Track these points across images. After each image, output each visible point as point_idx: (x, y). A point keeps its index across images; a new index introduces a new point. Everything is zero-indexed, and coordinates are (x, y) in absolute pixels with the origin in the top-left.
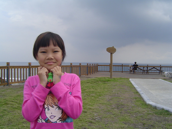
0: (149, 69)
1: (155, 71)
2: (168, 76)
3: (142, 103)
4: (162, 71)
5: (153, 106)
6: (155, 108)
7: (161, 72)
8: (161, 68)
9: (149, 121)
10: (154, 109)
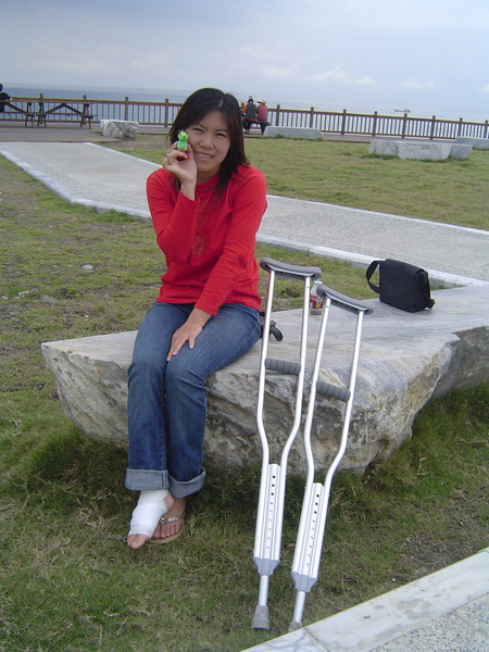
0: (46, 110)
1: (66, 114)
2: (111, 132)
4: (91, 117)
5: (89, 207)
6: (94, 210)
7: (87, 118)
8: (86, 106)
9: (88, 232)
10: (93, 213)
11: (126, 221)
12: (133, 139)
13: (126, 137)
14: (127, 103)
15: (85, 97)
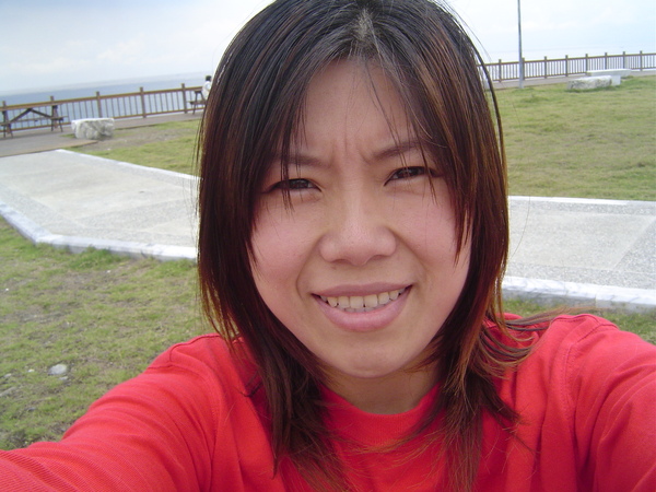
0: (11, 118)
1: (36, 120)
2: (85, 133)
3: (22, 245)
4: (61, 119)
5: (60, 246)
6: (67, 250)
7: (56, 121)
8: (55, 107)
9: (60, 293)
10: (65, 256)
11: (110, 262)
12: (110, 137)
13: (102, 137)
14: (98, 98)
15: (52, 98)
